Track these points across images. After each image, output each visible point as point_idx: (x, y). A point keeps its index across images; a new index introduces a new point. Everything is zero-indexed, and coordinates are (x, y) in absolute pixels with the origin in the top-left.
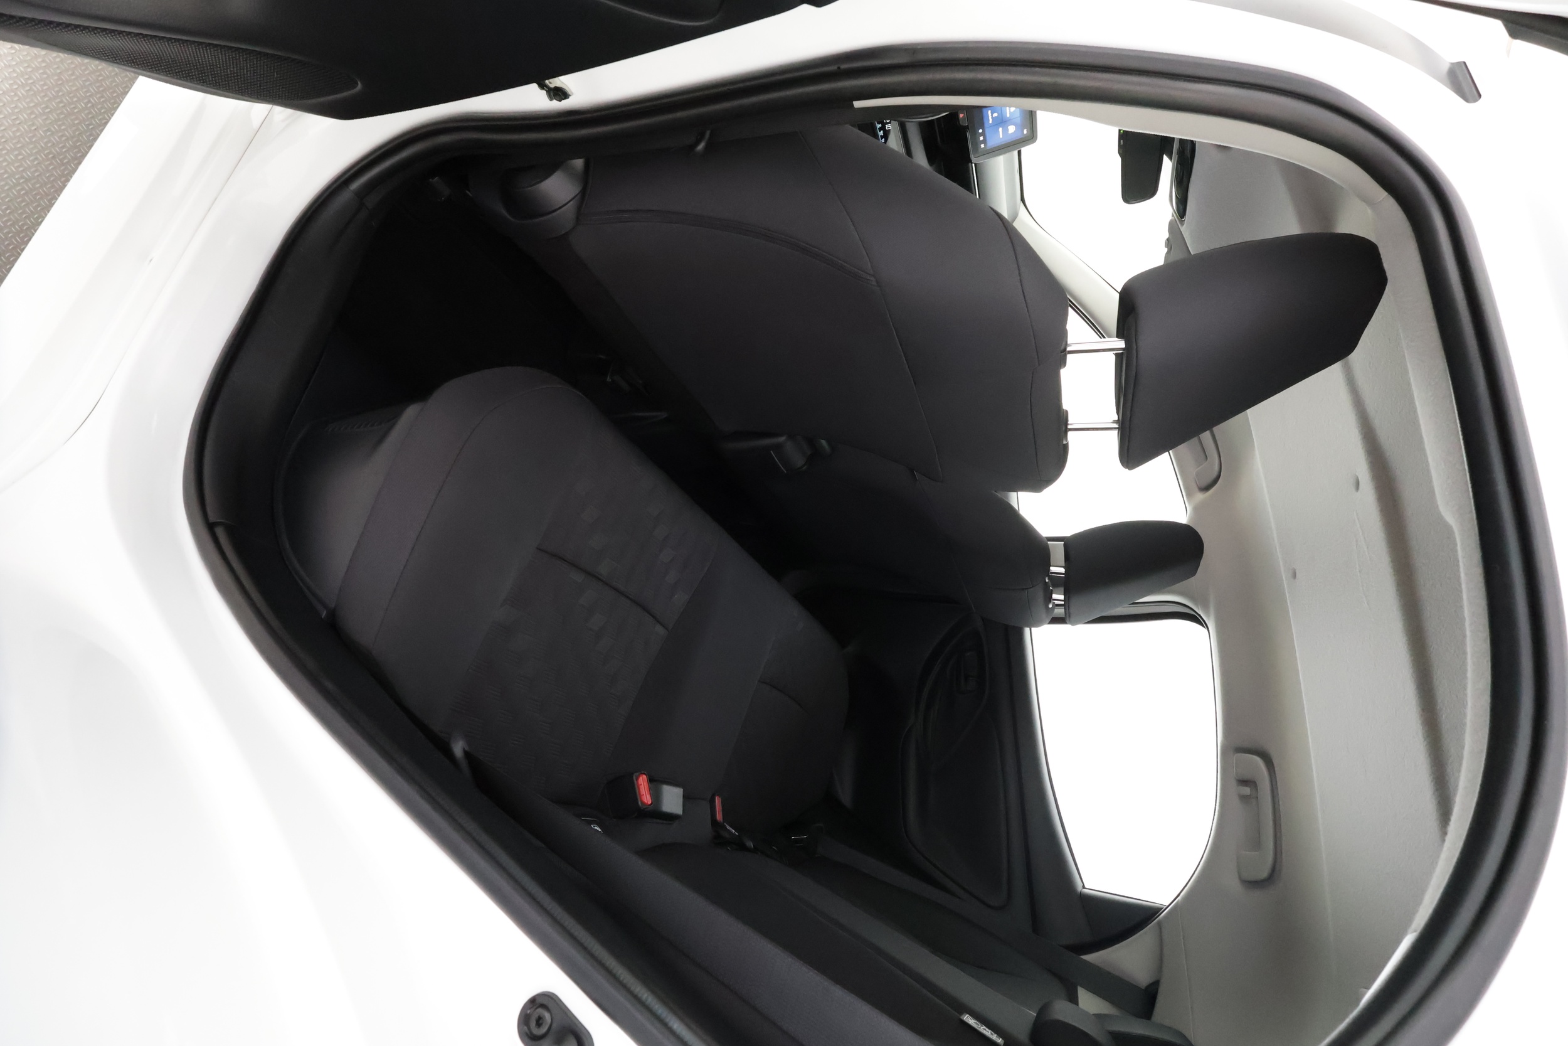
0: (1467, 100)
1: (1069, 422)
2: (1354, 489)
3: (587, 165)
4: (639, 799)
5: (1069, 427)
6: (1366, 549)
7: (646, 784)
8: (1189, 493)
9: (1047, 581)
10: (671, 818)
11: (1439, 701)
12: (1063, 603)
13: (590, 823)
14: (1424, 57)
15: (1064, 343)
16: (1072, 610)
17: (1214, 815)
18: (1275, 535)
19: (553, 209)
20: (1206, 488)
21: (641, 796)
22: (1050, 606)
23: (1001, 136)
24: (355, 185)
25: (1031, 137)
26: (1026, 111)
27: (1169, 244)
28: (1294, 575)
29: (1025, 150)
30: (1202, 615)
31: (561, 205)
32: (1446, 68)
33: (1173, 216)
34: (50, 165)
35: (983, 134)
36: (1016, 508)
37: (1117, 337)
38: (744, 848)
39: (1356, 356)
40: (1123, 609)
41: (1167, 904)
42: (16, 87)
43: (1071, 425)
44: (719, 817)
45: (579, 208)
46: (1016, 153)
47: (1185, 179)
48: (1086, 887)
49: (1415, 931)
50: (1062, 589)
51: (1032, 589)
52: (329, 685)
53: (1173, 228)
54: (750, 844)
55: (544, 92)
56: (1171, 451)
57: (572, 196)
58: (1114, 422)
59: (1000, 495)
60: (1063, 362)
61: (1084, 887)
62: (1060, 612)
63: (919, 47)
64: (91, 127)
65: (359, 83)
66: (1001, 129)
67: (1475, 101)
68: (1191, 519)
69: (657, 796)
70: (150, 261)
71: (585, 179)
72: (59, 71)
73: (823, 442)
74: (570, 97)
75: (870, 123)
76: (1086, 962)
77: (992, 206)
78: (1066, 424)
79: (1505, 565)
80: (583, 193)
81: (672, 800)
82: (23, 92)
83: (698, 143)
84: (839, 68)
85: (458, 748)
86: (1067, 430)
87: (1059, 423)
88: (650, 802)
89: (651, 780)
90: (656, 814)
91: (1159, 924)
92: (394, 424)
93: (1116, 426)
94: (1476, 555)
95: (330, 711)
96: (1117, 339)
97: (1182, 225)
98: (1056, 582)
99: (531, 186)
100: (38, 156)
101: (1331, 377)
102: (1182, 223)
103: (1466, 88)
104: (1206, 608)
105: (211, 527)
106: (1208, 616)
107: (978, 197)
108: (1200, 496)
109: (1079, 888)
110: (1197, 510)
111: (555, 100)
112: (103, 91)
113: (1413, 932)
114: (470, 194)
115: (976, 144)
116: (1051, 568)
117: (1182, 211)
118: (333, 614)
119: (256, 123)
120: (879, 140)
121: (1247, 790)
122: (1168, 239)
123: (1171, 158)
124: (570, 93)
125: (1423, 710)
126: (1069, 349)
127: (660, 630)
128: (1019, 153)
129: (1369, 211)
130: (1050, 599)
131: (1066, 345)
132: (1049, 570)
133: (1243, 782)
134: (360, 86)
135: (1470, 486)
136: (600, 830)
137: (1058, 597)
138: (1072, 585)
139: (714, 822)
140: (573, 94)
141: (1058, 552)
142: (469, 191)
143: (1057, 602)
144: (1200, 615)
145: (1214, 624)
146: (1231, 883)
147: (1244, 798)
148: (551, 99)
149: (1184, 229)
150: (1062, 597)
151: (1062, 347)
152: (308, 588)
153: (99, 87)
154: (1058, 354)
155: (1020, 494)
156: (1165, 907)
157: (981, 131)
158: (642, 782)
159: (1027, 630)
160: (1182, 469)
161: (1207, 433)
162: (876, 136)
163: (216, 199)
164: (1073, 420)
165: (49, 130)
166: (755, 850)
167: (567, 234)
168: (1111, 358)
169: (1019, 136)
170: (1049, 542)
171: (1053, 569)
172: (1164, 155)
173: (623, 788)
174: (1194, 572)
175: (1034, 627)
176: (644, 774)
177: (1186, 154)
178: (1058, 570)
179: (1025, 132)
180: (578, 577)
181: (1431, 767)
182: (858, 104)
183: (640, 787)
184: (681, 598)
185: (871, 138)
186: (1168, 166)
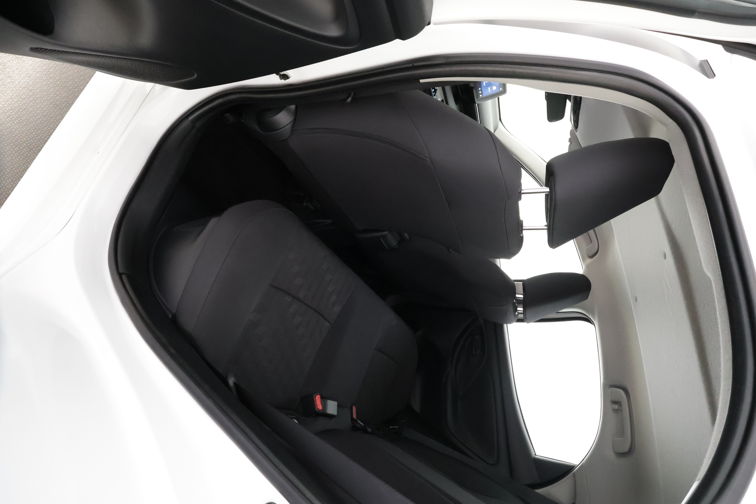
0: (709, 77)
1: (523, 226)
2: (663, 258)
3: (297, 108)
4: (316, 407)
5: (524, 228)
6: (670, 288)
7: (319, 400)
8: (584, 259)
9: (515, 301)
10: (331, 416)
11: (710, 363)
12: (522, 312)
13: (292, 418)
14: (687, 58)
15: (520, 189)
16: (527, 316)
17: (600, 419)
18: (626, 280)
19: (281, 128)
20: (592, 257)
21: (317, 405)
22: (516, 314)
23: (490, 91)
24: (191, 118)
25: (504, 91)
26: (501, 84)
27: (570, 140)
28: (636, 300)
29: (501, 97)
30: (592, 319)
31: (285, 125)
32: (698, 63)
33: (572, 128)
34: (55, 109)
35: (481, 90)
36: (499, 266)
37: (546, 186)
38: (367, 432)
39: (662, 195)
40: (553, 315)
41: (578, 464)
42: (42, 75)
43: (524, 227)
44: (355, 416)
45: (293, 127)
46: (497, 99)
47: (577, 111)
48: (537, 455)
49: (699, 480)
50: (522, 305)
51: (507, 306)
52: (172, 350)
53: (572, 133)
54: (370, 430)
55: (278, 76)
56: (574, 239)
57: (290, 121)
58: (546, 226)
59: (491, 260)
60: (519, 198)
61: (535, 455)
62: (521, 316)
63: (450, 56)
64: (74, 92)
65: (196, 74)
66: (489, 88)
67: (713, 78)
68: (585, 271)
69: (325, 406)
70: (98, 152)
71: (296, 114)
72: (61, 68)
73: (406, 234)
74: (290, 78)
75: (428, 89)
76: (538, 494)
77: (485, 127)
78: (522, 227)
79: (736, 298)
80: (295, 121)
81: (332, 407)
82: (45, 77)
83: (348, 98)
84: (413, 65)
85: (231, 381)
86: (522, 230)
87: (519, 227)
88: (321, 409)
89: (322, 398)
90: (324, 415)
91: (574, 474)
92: (205, 227)
93: (546, 228)
94: (722, 293)
95: (172, 363)
96: (545, 187)
97: (577, 132)
98: (519, 301)
99: (270, 118)
100: (50, 106)
101: (650, 205)
102: (576, 131)
103: (708, 71)
104: (593, 315)
105: (120, 275)
106: (595, 319)
107: (479, 123)
108: (589, 261)
109: (533, 455)
110: (588, 267)
111: (283, 80)
112: (80, 76)
113: (698, 481)
114: (243, 121)
115: (478, 95)
116: (517, 295)
117: (576, 125)
118: (174, 316)
119: (148, 91)
120: (433, 96)
121: (616, 407)
122: (570, 139)
123: (570, 101)
124: (290, 77)
125: (702, 368)
126: (522, 192)
127: (326, 323)
128: (498, 98)
129: (665, 129)
130: (516, 310)
131: (521, 190)
132: (516, 296)
133: (615, 402)
134: (196, 75)
135: (718, 259)
136: (297, 422)
137: (520, 309)
138: (527, 303)
139: (352, 419)
140: (291, 77)
141: (519, 287)
142: (242, 119)
143: (519, 312)
144: (590, 319)
145: (597, 323)
146: (610, 454)
147: (615, 411)
148: (281, 79)
149: (578, 134)
150: (522, 309)
151: (519, 191)
152: (164, 304)
153: (79, 75)
154: (517, 194)
155: (501, 260)
156: (577, 466)
157: (480, 89)
158: (318, 398)
159: (505, 325)
160: (580, 248)
161: (592, 231)
162: (431, 95)
163: (128, 125)
164: (525, 225)
165: (55, 94)
166: (372, 433)
167: (287, 139)
168: (543, 195)
169: (498, 91)
170: (515, 282)
171: (517, 296)
172: (567, 100)
173: (308, 401)
174: (586, 297)
175: (509, 324)
176: (318, 394)
177: (577, 102)
178: (520, 296)
179: (501, 89)
180: (288, 299)
181: (707, 397)
182: (422, 81)
183: (317, 401)
184: (337, 309)
185: (429, 96)
186: (569, 105)
